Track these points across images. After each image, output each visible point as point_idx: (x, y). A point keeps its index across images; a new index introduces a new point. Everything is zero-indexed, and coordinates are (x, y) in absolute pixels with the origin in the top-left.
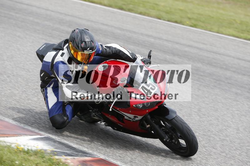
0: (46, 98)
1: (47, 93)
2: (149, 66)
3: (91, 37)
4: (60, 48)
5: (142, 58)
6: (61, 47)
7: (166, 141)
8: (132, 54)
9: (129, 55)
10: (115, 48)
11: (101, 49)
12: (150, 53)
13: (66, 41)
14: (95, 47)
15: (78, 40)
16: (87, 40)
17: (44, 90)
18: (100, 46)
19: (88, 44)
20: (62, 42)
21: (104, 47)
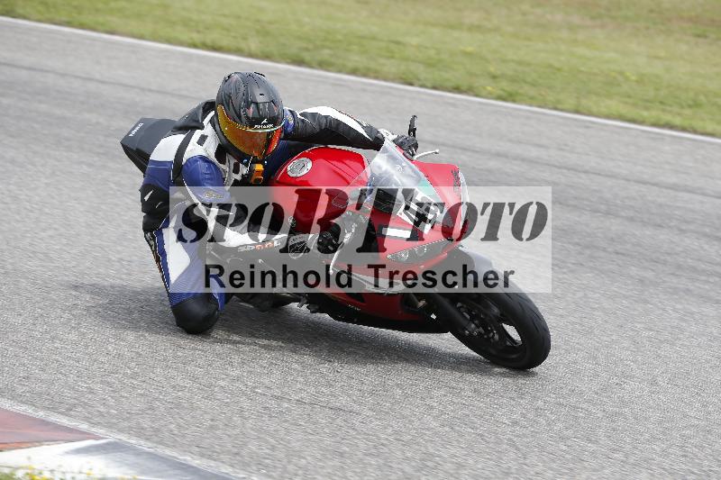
0: (160, 256)
1: (162, 243)
2: (413, 155)
3: (269, 90)
4: (194, 124)
5: (395, 137)
6: (198, 121)
7: (471, 334)
8: (369, 129)
9: (361, 131)
10: (326, 117)
11: (292, 122)
12: (412, 121)
13: (208, 106)
14: (280, 117)
15: (238, 101)
16: (260, 99)
17: (152, 236)
18: (289, 113)
19: (265, 110)
20: (198, 108)
21: (299, 116)
